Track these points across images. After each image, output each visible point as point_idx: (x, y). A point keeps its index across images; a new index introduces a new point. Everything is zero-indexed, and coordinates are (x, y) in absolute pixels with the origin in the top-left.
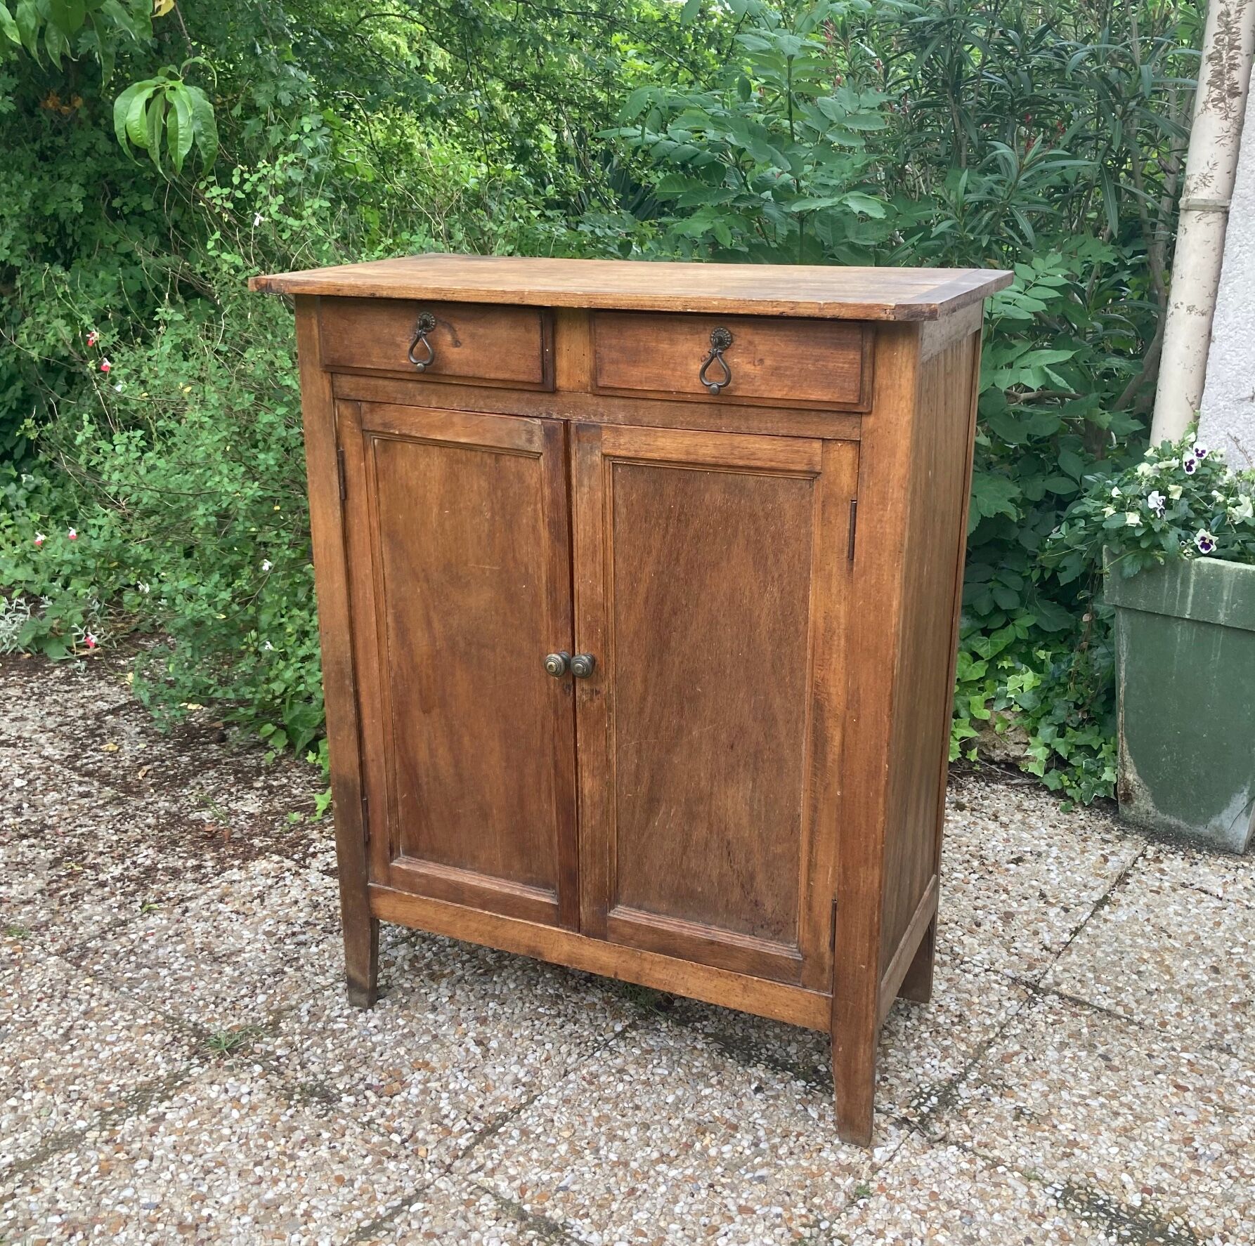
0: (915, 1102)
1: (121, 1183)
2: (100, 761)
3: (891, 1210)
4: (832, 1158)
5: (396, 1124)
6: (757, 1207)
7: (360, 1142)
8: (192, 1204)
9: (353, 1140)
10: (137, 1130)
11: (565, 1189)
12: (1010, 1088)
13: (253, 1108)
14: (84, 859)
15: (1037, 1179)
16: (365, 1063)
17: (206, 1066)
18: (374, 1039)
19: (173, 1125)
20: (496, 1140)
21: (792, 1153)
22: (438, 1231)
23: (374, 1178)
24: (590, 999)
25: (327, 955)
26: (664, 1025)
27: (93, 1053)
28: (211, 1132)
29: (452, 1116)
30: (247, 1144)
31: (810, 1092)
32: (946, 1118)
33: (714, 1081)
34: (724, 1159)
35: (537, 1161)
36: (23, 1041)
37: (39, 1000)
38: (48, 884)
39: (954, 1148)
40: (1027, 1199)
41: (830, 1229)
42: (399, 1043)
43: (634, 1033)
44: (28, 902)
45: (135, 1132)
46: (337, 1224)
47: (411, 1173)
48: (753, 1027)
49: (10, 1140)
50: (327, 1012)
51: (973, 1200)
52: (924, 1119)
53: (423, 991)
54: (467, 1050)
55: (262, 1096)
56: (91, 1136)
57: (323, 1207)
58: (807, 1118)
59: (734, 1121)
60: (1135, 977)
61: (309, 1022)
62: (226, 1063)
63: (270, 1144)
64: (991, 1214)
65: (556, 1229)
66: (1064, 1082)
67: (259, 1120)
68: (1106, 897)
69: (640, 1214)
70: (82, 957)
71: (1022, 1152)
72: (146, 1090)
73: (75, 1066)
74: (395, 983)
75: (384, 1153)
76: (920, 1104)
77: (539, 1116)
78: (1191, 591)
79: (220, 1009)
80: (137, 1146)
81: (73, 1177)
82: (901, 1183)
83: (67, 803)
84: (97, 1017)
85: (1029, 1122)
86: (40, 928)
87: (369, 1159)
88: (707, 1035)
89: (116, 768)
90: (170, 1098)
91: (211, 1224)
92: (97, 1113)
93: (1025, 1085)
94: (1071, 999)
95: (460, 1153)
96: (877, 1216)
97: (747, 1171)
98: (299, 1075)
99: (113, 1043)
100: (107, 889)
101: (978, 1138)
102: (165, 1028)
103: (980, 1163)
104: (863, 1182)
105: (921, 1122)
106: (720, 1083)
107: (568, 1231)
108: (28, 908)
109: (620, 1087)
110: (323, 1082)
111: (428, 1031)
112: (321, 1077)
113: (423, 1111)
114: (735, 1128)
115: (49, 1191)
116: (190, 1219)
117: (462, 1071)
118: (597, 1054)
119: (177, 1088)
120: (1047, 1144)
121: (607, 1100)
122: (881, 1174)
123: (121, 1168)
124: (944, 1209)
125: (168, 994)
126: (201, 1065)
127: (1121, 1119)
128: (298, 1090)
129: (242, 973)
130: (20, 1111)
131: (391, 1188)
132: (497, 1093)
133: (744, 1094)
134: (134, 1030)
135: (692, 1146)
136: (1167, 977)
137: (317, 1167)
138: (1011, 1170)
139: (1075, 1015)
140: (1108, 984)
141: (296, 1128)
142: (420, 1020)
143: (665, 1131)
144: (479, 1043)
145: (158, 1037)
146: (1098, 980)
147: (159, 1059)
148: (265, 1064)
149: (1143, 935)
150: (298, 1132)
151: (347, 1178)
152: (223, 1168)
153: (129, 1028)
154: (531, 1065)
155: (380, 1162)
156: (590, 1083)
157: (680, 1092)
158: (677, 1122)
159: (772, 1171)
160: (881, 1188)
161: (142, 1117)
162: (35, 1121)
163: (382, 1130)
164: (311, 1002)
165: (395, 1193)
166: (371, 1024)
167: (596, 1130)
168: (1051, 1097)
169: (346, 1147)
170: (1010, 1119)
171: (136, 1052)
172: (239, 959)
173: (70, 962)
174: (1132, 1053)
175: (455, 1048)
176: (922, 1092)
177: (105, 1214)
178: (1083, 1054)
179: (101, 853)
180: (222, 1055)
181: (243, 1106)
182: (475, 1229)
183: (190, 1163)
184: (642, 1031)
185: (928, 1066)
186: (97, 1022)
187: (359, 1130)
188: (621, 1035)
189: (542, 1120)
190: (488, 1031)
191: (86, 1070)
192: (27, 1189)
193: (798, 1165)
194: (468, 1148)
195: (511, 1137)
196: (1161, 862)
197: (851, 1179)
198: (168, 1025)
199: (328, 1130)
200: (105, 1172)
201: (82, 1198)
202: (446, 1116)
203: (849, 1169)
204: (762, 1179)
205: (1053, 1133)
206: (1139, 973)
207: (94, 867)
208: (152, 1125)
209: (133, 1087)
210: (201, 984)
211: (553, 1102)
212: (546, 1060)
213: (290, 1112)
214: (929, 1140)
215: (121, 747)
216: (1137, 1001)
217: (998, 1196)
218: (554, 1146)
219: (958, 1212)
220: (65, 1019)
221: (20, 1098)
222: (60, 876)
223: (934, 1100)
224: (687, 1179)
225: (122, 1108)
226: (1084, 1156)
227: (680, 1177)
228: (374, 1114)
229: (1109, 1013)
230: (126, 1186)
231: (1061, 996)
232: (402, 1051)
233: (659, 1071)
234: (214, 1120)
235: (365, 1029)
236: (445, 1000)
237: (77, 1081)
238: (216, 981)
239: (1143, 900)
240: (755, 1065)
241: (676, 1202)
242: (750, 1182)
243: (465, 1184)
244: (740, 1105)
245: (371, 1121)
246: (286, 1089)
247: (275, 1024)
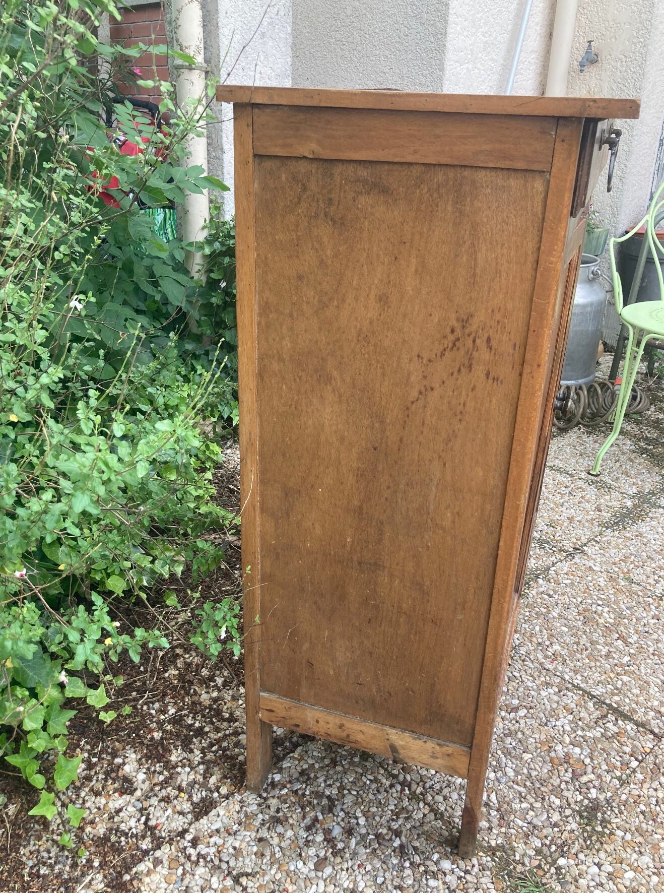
5: (619, 764)
15: (601, 533)
32: (560, 545)
39: (585, 548)
40: (616, 538)
42: (518, 758)
54: (522, 718)
55: (602, 855)
75: (653, 771)
95: (642, 729)
109: (557, 647)
110: (573, 810)
117: (549, 721)
132: (573, 706)
144: (514, 709)
148: (555, 855)
156: (555, 659)
157: (558, 624)
158: (587, 629)
195: (622, 700)
204: (629, 607)
213: (620, 833)
242: (631, 612)
245: (619, 779)
246: (590, 837)
247: (492, 851)
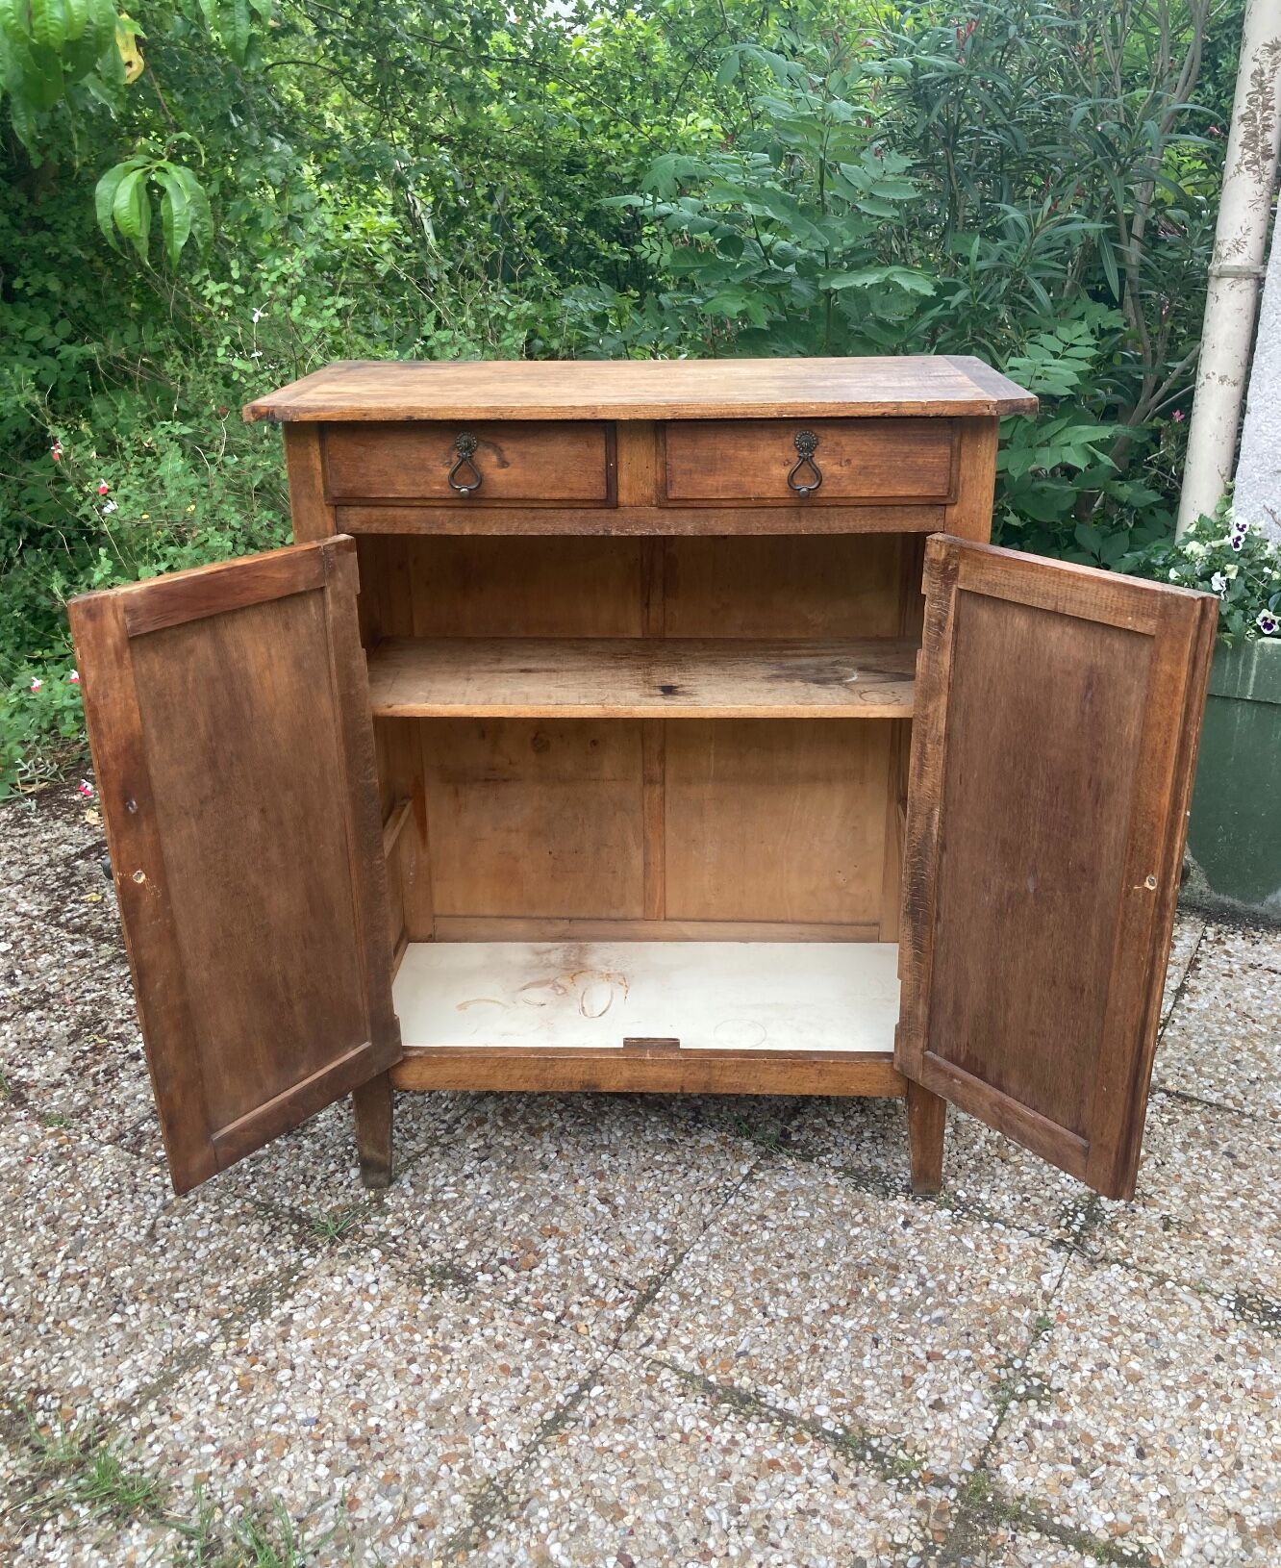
0: (1064, 1222)
1: (268, 1399)
2: (86, 914)
3: (1077, 1340)
4: (1002, 1290)
5: (544, 1301)
6: (945, 1352)
7: (512, 1325)
8: (354, 1414)
9: (505, 1324)
10: (266, 1337)
11: (745, 1353)
12: (1150, 1196)
13: (386, 1298)
14: (105, 1029)
15: (1207, 1291)
16: (490, 1235)
17: (319, 1256)
18: (491, 1207)
19: (304, 1327)
20: (657, 1307)
21: (961, 1290)
22: (628, 1415)
23: (541, 1363)
24: (705, 1141)
25: (410, 1117)
26: (790, 1163)
27: (189, 1255)
28: (349, 1330)
29: (602, 1285)
30: (391, 1339)
31: (958, 1222)
32: (1099, 1235)
33: (859, 1218)
34: (895, 1304)
35: (707, 1326)
36: (104, 1246)
37: (108, 1197)
38: (74, 1062)
39: (1116, 1267)
40: (1204, 1314)
41: (1024, 1368)
42: (519, 1210)
43: (762, 1175)
44: (59, 1085)
45: (264, 1339)
46: (518, 1420)
47: (579, 1353)
48: (878, 1156)
49: (128, 1363)
50: (431, 1182)
51: (1153, 1321)
52: (1077, 1237)
53: (526, 1148)
54: (594, 1210)
55: (391, 1283)
56: (218, 1347)
57: (497, 1403)
58: (965, 1250)
59: (893, 1260)
60: (1233, 1067)
61: (415, 1195)
62: (340, 1250)
63: (417, 1337)
64: (1175, 1334)
65: (750, 1399)
66: (1198, 1185)
67: (396, 1312)
68: (1183, 985)
69: (831, 1373)
70: (140, 1143)
71: (1183, 1263)
72: (261, 1291)
73: (173, 1270)
74: (493, 1142)
75: (543, 1334)
76: (1069, 1223)
77: (693, 1276)
78: (1254, 672)
79: (313, 1190)
80: (271, 1355)
81: (213, 1398)
82: (1078, 1310)
83: (64, 966)
84: (179, 1212)
85: (1179, 1230)
86: (83, 1113)
87: (528, 1344)
88: (837, 1170)
89: (106, 920)
90: (291, 1297)
91: (383, 1435)
92: (215, 1322)
93: (1163, 1192)
94: (1178, 1094)
95: (623, 1326)
96: (1066, 1348)
97: (923, 1314)
98: (423, 1256)
99: (207, 1239)
100: (142, 1062)
101: (1136, 1253)
102: (258, 1217)
103: (1148, 1281)
104: (1041, 1314)
105: (1076, 1241)
106: (865, 1220)
107: (763, 1400)
108: (60, 1092)
109: (766, 1235)
110: (451, 1261)
111: (545, 1193)
112: (448, 1255)
113: (569, 1282)
114: (896, 1268)
115: (191, 1416)
116: (358, 1432)
117: (596, 1233)
118: (731, 1201)
119: (295, 1284)
120: (1203, 1252)
121: (757, 1251)
122: (1055, 1302)
123: (263, 1382)
124: (1128, 1333)
125: (249, 1177)
126: (312, 1255)
127: (1266, 1219)
128: (428, 1272)
129: (323, 1146)
130: (128, 1329)
131: (562, 1373)
132: (641, 1255)
133: (894, 1231)
134: (224, 1221)
135: (859, 1292)
136: (1264, 1065)
137: (475, 1357)
138: (1179, 1284)
139: (1187, 1112)
140: (1210, 1077)
141: (439, 1317)
142: (533, 1181)
143: (827, 1279)
144: (604, 1201)
145: (255, 1227)
146: (1199, 1072)
147: (263, 1252)
148: (382, 1247)
149: (1229, 1022)
150: (443, 1320)
151: (512, 1366)
152: (375, 1370)
153: (219, 1221)
154: (666, 1220)
155: (541, 1345)
156: (735, 1234)
157: (829, 1235)
158: (836, 1268)
159: (948, 1311)
160: (1060, 1317)
161: (268, 1322)
162: (148, 1337)
163: (532, 1309)
164: (410, 1171)
165: (568, 1378)
166: (483, 1191)
167: (756, 1285)
168: (1192, 1202)
169: (500, 1332)
170: (1160, 1230)
171: (236, 1247)
172: (315, 1130)
173: (127, 1150)
174: (1254, 1148)
175: (579, 1209)
176: (1067, 1210)
177: (263, 1437)
178: (1208, 1153)
179: (122, 1021)
180: (332, 1242)
181: (374, 1298)
182: (664, 1409)
183: (337, 1368)
184: (769, 1171)
185: (1064, 1181)
186: (180, 1216)
187: (508, 1312)
188: (749, 1178)
189: (698, 1281)
190: (609, 1186)
191: (187, 1273)
192: (166, 1418)
193: (971, 1302)
194: (630, 1320)
195: (671, 1303)
196: (1224, 943)
197: (1028, 1311)
198: (261, 1213)
199: (474, 1315)
200: (246, 1389)
201: (231, 1421)
202: (595, 1286)
203: (1024, 1301)
204: (940, 1321)
205: (1206, 1241)
206: (1236, 1062)
207: (119, 1038)
208: (280, 1329)
209: (246, 1288)
210: (282, 1162)
211: (703, 1259)
212: (680, 1213)
213: (427, 1299)
214: (1091, 1261)
215: (104, 896)
216: (1243, 1092)
217: (1175, 1314)
218: (719, 1307)
219: (1142, 1335)
220: (143, 1217)
221: (123, 1314)
222: (85, 1052)
223: (1081, 1216)
224: (865, 1329)
225: (241, 1313)
226: (1243, 1262)
227: (857, 1328)
228: (517, 1291)
229: (1219, 1107)
230: (275, 1402)
231: (1168, 1093)
232: (525, 1218)
233: (800, 1213)
234: (348, 1317)
235: (478, 1196)
236: (553, 1156)
237: (181, 1288)
238: (298, 1158)
239: (1218, 986)
240: (894, 1198)
241: (862, 1356)
242: (929, 1324)
243: (639, 1360)
244: (893, 1242)
245: (517, 1300)
246: (415, 1273)
247: (379, 1200)
